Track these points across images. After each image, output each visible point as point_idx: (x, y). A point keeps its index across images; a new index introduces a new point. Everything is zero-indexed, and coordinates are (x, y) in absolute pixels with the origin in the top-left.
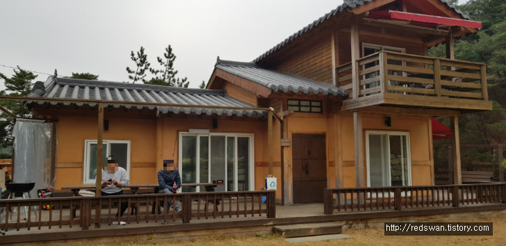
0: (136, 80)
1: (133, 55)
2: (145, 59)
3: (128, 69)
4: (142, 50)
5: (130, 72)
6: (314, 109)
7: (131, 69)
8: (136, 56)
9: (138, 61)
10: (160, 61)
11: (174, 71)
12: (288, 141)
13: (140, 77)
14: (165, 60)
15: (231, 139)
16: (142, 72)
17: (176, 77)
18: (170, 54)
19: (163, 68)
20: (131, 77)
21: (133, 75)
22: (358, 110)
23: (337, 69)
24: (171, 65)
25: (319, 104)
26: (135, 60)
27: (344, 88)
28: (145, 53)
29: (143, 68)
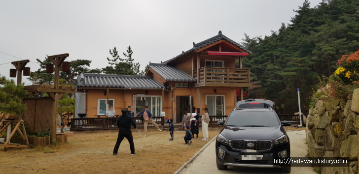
0: (112, 64)
1: (110, 51)
2: (117, 53)
3: (108, 58)
4: (115, 49)
5: (109, 60)
6: (185, 86)
7: (110, 58)
8: (112, 52)
9: (113, 54)
10: (124, 54)
11: (132, 59)
12: (174, 99)
13: (114, 62)
14: (127, 54)
15: (154, 98)
16: (115, 60)
17: (133, 62)
18: (130, 50)
19: (126, 58)
20: (109, 63)
21: (111, 62)
22: (199, 88)
23: (194, 71)
24: (130, 56)
25: (187, 84)
26: (112, 54)
27: (196, 78)
28: (117, 50)
29: (116, 58)
